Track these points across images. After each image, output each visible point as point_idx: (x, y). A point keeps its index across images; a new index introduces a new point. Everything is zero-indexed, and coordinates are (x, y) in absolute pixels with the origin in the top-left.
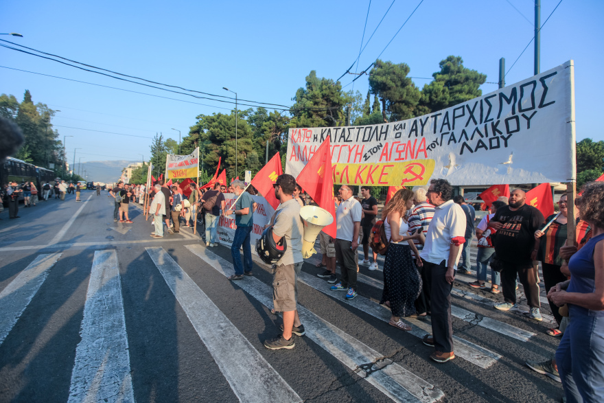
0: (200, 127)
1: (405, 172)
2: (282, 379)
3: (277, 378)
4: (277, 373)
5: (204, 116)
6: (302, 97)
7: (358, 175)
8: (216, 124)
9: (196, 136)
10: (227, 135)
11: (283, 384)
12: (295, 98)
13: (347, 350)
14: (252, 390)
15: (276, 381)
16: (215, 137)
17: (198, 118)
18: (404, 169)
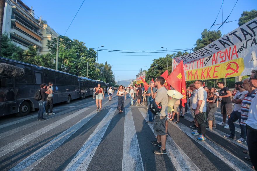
0: (154, 64)
1: (227, 69)
2: (142, 164)
3: (141, 163)
4: (142, 161)
5: (156, 60)
6: (199, 43)
7: (202, 74)
8: (160, 62)
9: (153, 68)
10: (164, 66)
11: (141, 166)
12: (196, 44)
13: (181, 163)
14: (129, 164)
15: (140, 164)
16: (159, 67)
17: (153, 61)
18: (226, 67)
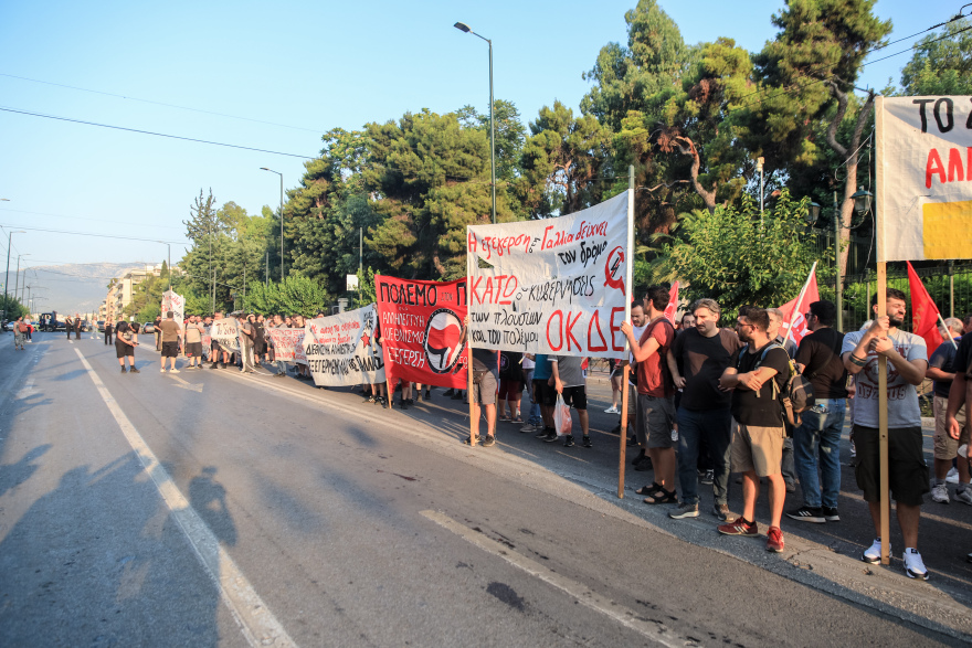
0: (332, 162)
5: (343, 133)
10: (438, 171)
